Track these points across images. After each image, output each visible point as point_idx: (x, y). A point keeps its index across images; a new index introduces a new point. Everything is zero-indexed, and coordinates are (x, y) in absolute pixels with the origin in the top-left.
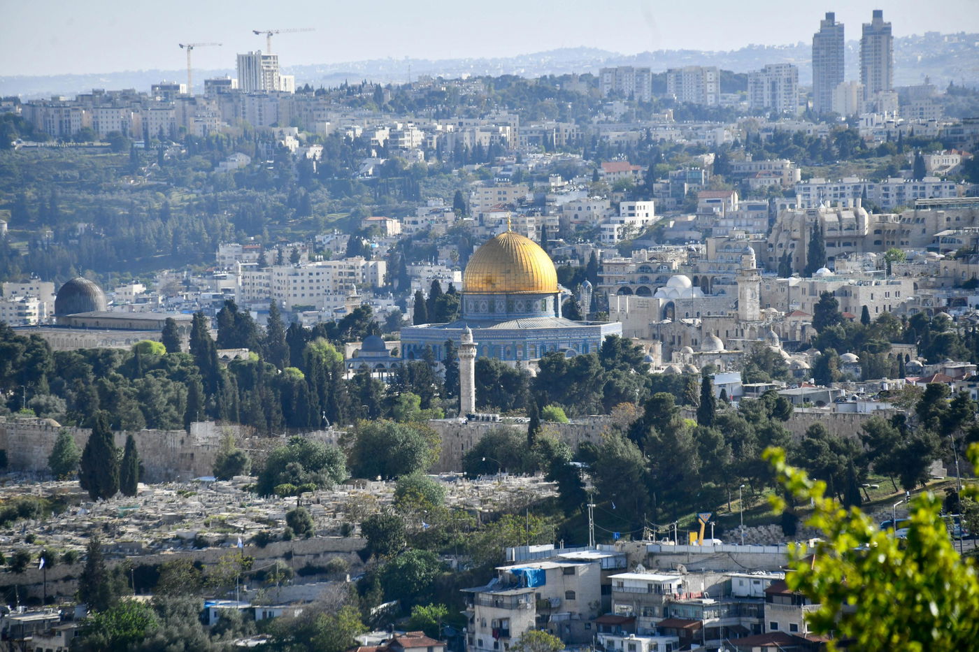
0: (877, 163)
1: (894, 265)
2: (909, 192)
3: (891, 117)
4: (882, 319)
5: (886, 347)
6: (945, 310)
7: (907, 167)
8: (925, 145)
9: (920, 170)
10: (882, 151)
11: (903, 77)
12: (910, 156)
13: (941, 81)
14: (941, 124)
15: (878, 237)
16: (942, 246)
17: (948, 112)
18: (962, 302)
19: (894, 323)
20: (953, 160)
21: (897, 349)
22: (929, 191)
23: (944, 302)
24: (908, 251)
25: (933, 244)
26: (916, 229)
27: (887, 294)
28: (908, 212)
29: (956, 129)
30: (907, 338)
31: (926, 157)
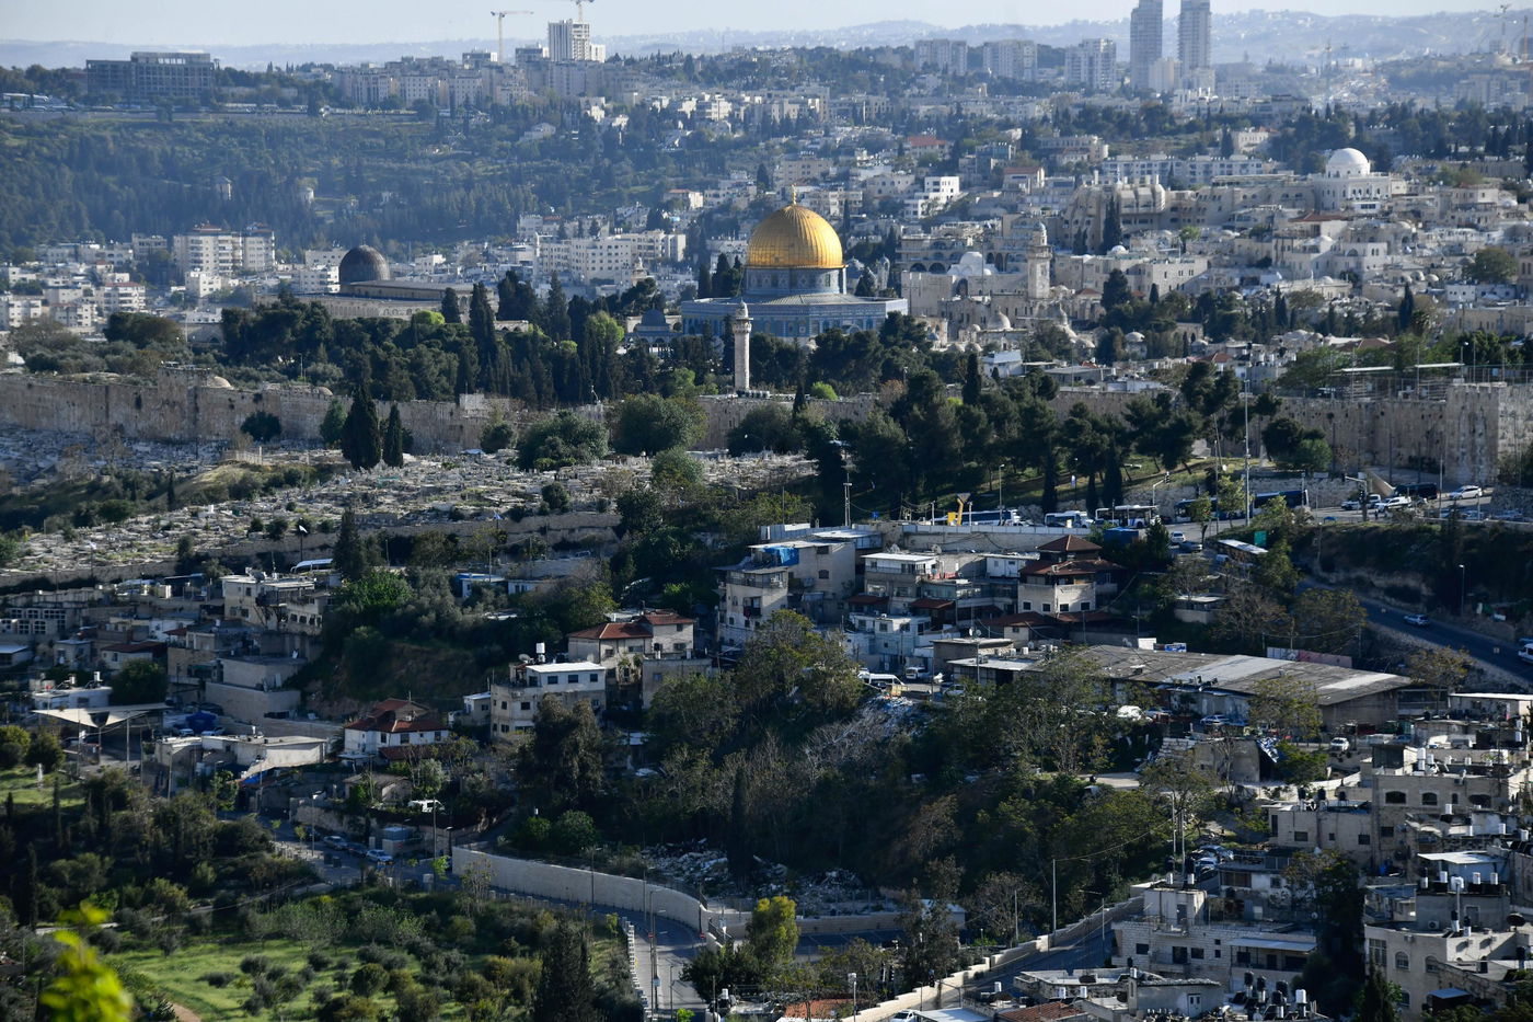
0: (1186, 139)
1: (1189, 244)
2: (1216, 169)
3: (1207, 94)
4: (1171, 297)
5: (1171, 326)
6: (1237, 289)
7: (1214, 144)
8: (1233, 122)
9: (1228, 148)
10: (1191, 128)
11: (1221, 53)
12: (1218, 133)
13: (1260, 59)
14: (1253, 99)
15: (1174, 214)
16: (1238, 224)
17: (1265, 89)
18: (1255, 281)
19: (1182, 302)
20: (1261, 136)
21: (1182, 328)
22: (1236, 169)
23: (1237, 281)
24: (1203, 229)
25: (1228, 222)
26: (1212, 207)
27: (1181, 273)
28: (1206, 189)
29: (1265, 106)
30: (1195, 318)
31: (1233, 134)
